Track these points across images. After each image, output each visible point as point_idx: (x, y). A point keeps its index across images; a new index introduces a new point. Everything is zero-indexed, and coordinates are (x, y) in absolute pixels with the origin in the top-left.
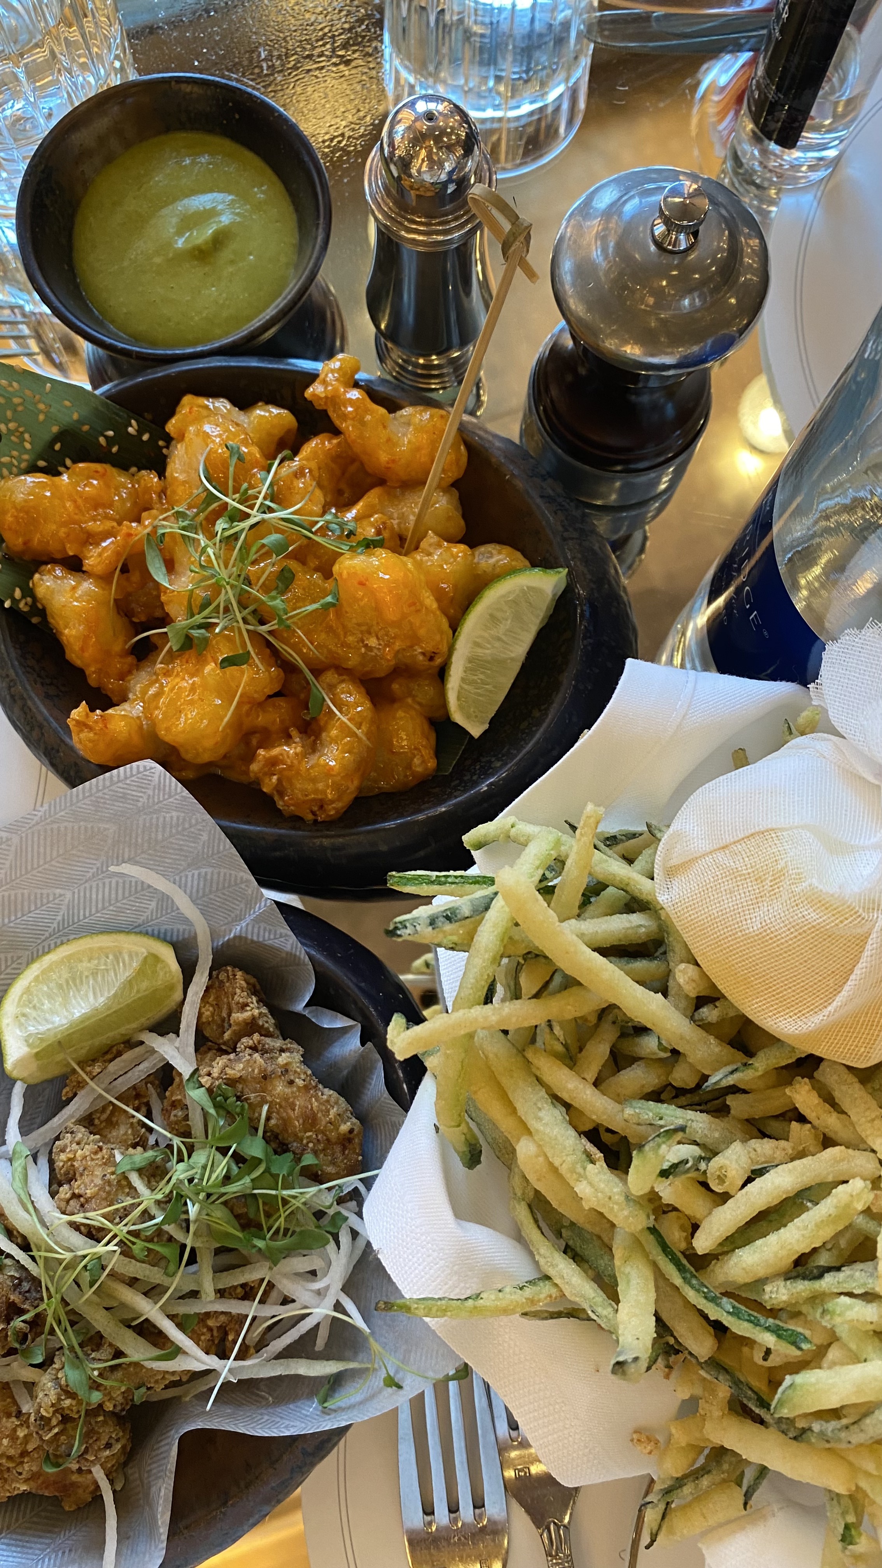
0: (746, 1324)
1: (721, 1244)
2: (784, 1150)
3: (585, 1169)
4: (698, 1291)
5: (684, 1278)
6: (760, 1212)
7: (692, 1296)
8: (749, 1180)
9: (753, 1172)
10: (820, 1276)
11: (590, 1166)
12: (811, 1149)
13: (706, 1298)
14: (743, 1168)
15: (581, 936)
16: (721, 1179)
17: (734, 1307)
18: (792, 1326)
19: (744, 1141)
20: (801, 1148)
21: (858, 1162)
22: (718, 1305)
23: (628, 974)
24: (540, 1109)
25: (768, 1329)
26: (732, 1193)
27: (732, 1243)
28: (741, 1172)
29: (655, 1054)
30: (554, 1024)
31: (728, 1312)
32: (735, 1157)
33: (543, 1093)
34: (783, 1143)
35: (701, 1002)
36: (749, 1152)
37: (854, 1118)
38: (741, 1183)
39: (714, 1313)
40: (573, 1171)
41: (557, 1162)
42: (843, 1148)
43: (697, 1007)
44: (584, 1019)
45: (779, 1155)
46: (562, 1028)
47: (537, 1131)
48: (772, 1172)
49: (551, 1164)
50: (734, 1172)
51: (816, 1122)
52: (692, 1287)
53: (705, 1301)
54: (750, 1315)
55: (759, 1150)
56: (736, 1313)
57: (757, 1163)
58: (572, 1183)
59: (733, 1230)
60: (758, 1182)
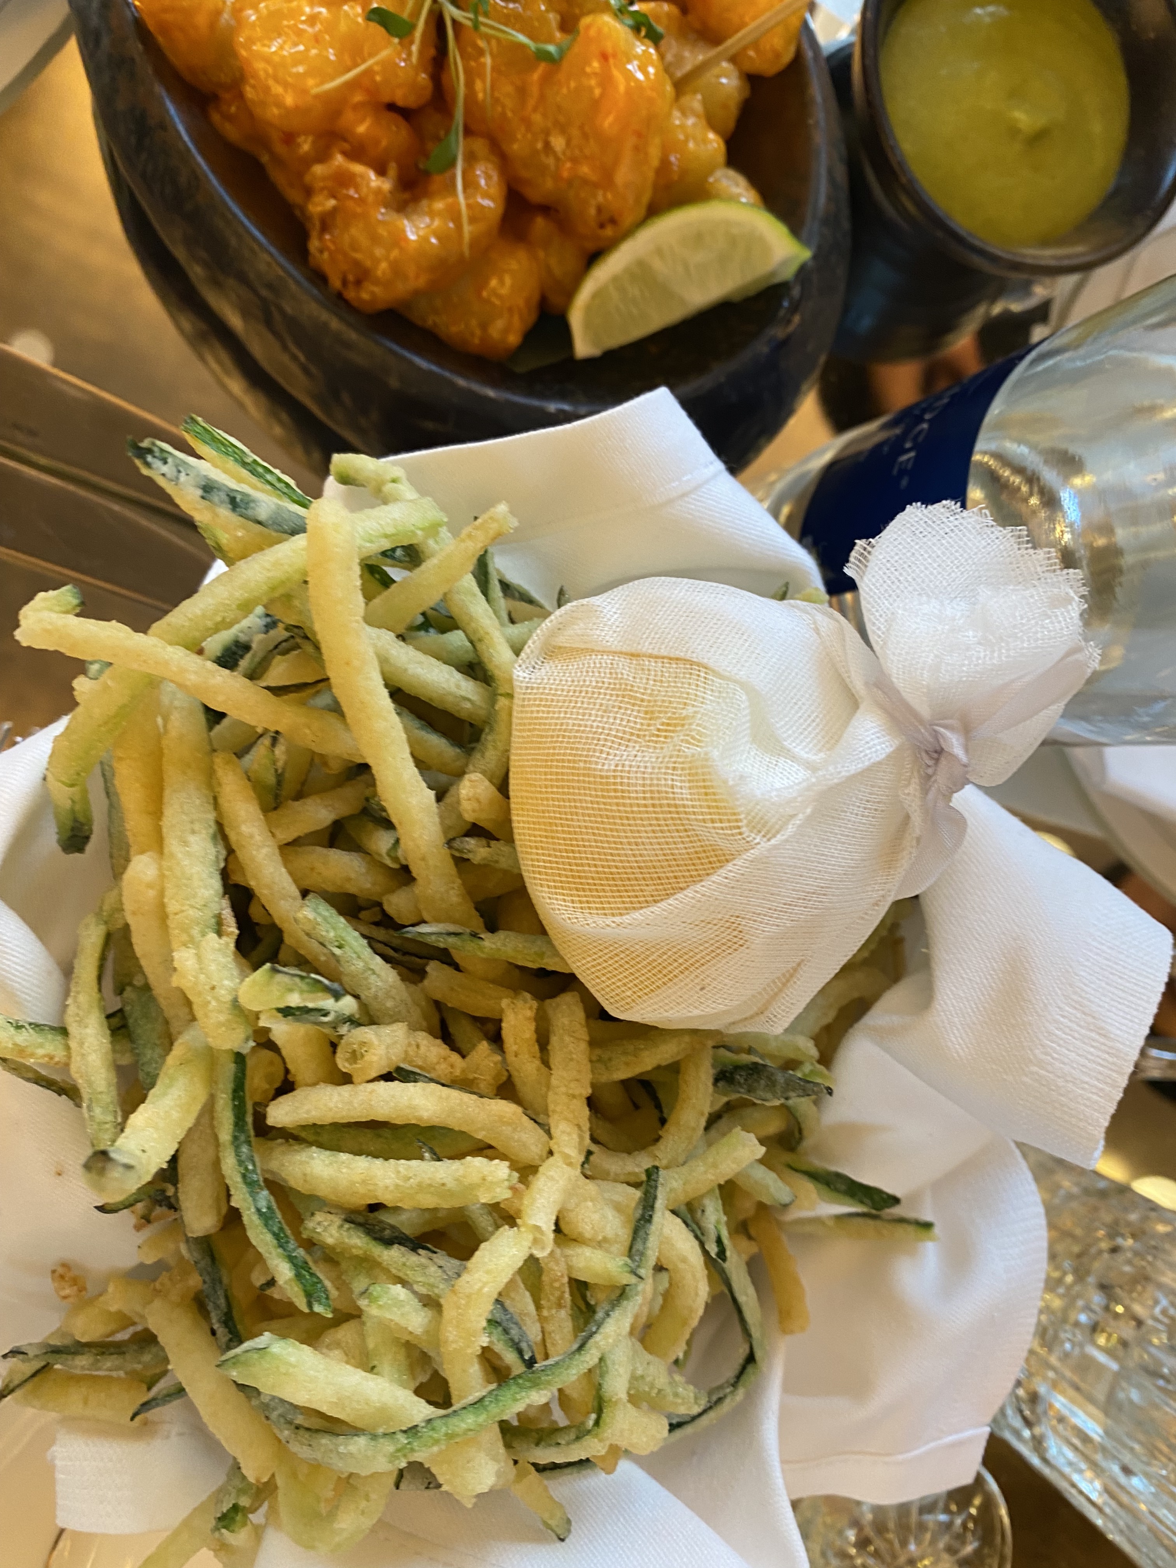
0: (269, 1237)
1: (304, 1127)
2: (452, 1066)
3: (203, 935)
4: (241, 1163)
5: (235, 1138)
6: (373, 1121)
7: (229, 1164)
8: (387, 1077)
9: (399, 1069)
10: (388, 1243)
11: (212, 936)
12: (482, 1085)
13: (244, 1176)
14: (389, 1059)
15: (383, 661)
16: (355, 1056)
17: (269, 1208)
18: (320, 1271)
19: (413, 1028)
20: (471, 1076)
21: (525, 1137)
22: (253, 1194)
23: (411, 742)
24: (193, 832)
25: (291, 1259)
26: (355, 1079)
27: (317, 1134)
28: (384, 1062)
29: (380, 855)
30: (281, 740)
31: (258, 1210)
32: (388, 1040)
33: (211, 816)
34: (455, 1057)
35: (475, 830)
36: (409, 1045)
37: (554, 1081)
38: (374, 1074)
39: (240, 1198)
40: (185, 929)
41: (172, 906)
42: (519, 1110)
43: (468, 834)
44: (324, 760)
45: (443, 1069)
46: (288, 752)
47: (172, 855)
48: (419, 1084)
49: (162, 906)
50: (375, 1058)
51: (510, 1058)
52: (238, 1154)
53: (239, 1179)
54: (281, 1229)
55: (423, 1049)
56: (266, 1218)
57: (410, 1063)
58: (175, 945)
59: (328, 1120)
60: (395, 1086)
